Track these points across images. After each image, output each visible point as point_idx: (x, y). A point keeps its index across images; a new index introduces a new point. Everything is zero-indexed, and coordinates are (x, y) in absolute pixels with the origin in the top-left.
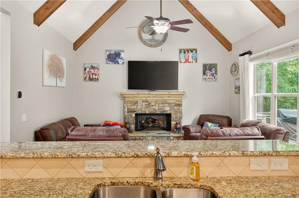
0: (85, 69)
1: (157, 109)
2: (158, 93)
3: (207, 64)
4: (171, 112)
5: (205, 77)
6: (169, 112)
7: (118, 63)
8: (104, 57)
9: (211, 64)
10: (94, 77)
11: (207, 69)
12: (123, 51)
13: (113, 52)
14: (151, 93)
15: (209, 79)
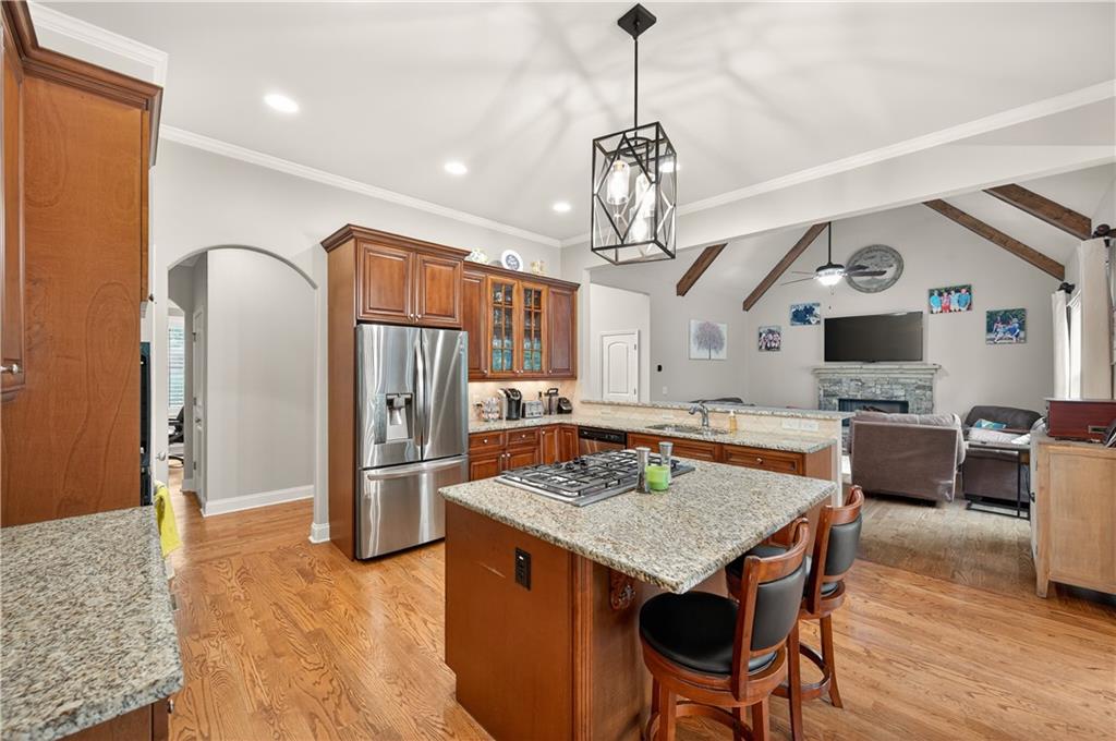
0: (761, 335)
1: (878, 392)
2: (879, 367)
3: (999, 312)
4: (908, 398)
5: (992, 336)
6: (903, 399)
7: (810, 323)
8: (788, 315)
9: (1006, 311)
10: (773, 345)
11: (996, 321)
12: (818, 305)
13: (801, 308)
14: (864, 367)
15: (1001, 339)
